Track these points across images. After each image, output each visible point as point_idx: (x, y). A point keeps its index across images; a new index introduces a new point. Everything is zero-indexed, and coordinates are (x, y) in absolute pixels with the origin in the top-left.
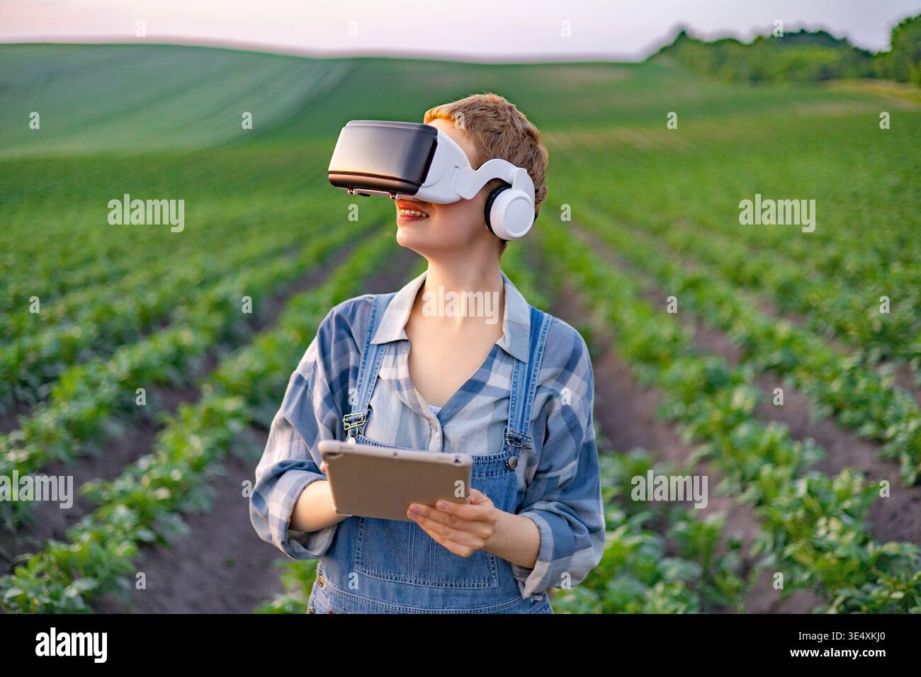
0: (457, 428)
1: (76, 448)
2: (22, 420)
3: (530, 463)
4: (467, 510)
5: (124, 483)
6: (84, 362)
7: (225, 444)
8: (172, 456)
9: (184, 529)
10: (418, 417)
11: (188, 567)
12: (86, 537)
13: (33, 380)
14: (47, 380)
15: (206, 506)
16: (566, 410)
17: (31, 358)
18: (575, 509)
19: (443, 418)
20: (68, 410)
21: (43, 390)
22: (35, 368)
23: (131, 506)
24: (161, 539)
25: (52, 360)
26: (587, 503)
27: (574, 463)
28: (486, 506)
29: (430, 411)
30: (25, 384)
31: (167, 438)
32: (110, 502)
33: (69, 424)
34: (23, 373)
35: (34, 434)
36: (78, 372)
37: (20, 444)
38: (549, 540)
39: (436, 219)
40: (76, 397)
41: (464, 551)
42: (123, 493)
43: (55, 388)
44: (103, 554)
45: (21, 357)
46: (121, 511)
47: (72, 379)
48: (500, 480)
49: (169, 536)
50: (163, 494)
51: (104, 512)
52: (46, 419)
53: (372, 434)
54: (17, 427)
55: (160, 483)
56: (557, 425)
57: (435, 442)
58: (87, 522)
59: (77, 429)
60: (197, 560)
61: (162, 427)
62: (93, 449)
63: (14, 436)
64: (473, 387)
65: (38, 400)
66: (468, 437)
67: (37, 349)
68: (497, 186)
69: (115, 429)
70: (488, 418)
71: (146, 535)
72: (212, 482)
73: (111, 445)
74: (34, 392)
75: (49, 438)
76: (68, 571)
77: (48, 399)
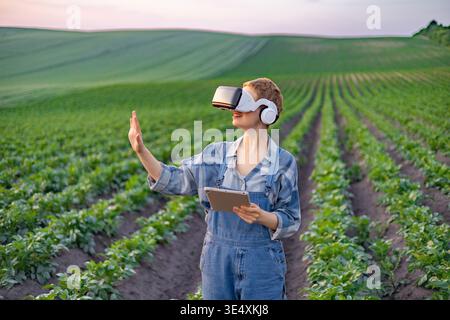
0: (249, 183)
1: (135, 207)
2: (114, 195)
3: (274, 196)
4: (250, 209)
5: (152, 218)
6: (139, 174)
7: (194, 207)
8: (171, 209)
9: (175, 237)
10: (239, 179)
11: (176, 253)
12: (137, 237)
13: (118, 180)
14: (123, 181)
15: (184, 230)
16: (286, 179)
17: (118, 171)
18: (291, 212)
19: (246, 180)
20: (132, 192)
21: (122, 184)
22: (119, 176)
23: (155, 227)
24: (165, 241)
25: (126, 173)
26: (295, 210)
27: (290, 197)
28: (257, 208)
29: (242, 178)
30: (115, 182)
31: (170, 204)
32: (147, 226)
33: (132, 197)
34: (114, 178)
35: (118, 201)
36: (136, 177)
37: (112, 204)
38: (281, 221)
39: (244, 117)
40: (135, 187)
41: (250, 222)
42: (152, 222)
43: (127, 183)
44: (143, 243)
45: (114, 171)
46: (151, 228)
47: (133, 180)
48: (262, 200)
49: (168, 239)
50: (167, 223)
51: (144, 229)
52: (123, 195)
53: (224, 184)
54: (112, 197)
55: (166, 219)
56: (284, 184)
57: (243, 188)
58: (138, 232)
59: (135, 200)
60: (180, 251)
61: (169, 200)
62: (141, 208)
63: (111, 201)
64: (256, 170)
65: (120, 188)
66: (253, 186)
67: (120, 168)
68: (264, 107)
69: (150, 201)
70: (260, 180)
71: (160, 238)
72: (187, 221)
73: (148, 207)
74: (118, 185)
75: (124, 202)
76: (130, 248)
77: (124, 188)
